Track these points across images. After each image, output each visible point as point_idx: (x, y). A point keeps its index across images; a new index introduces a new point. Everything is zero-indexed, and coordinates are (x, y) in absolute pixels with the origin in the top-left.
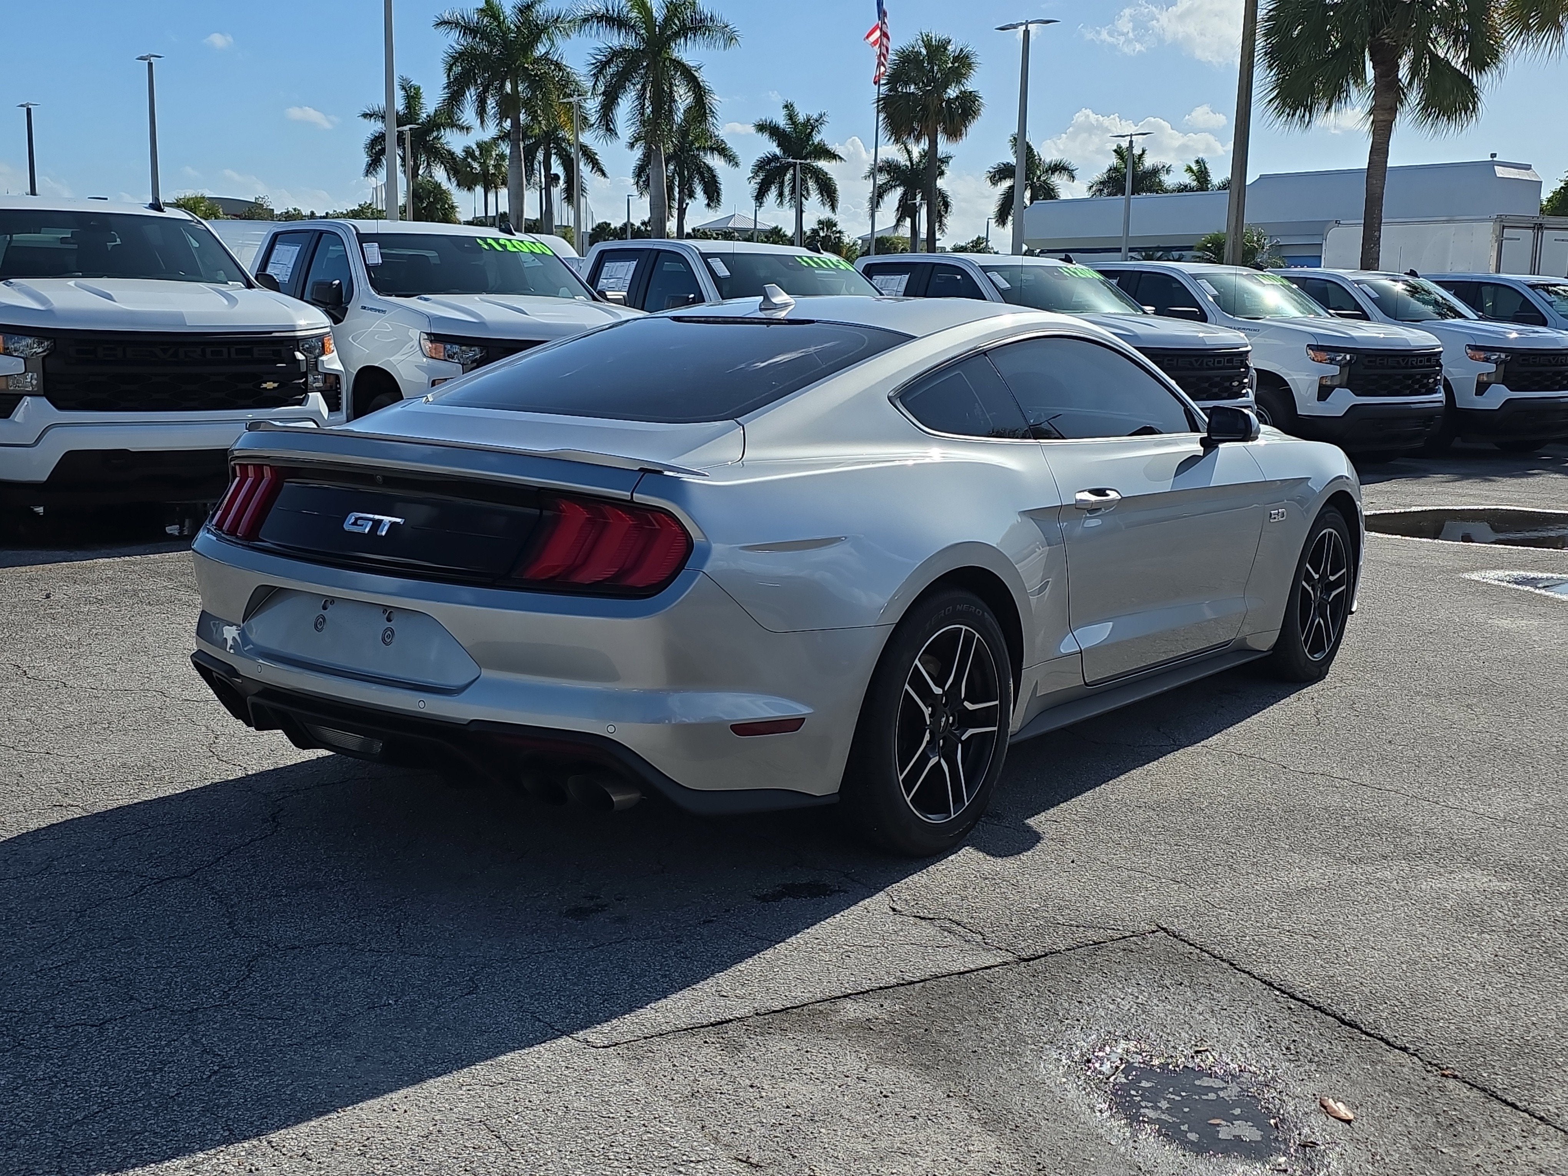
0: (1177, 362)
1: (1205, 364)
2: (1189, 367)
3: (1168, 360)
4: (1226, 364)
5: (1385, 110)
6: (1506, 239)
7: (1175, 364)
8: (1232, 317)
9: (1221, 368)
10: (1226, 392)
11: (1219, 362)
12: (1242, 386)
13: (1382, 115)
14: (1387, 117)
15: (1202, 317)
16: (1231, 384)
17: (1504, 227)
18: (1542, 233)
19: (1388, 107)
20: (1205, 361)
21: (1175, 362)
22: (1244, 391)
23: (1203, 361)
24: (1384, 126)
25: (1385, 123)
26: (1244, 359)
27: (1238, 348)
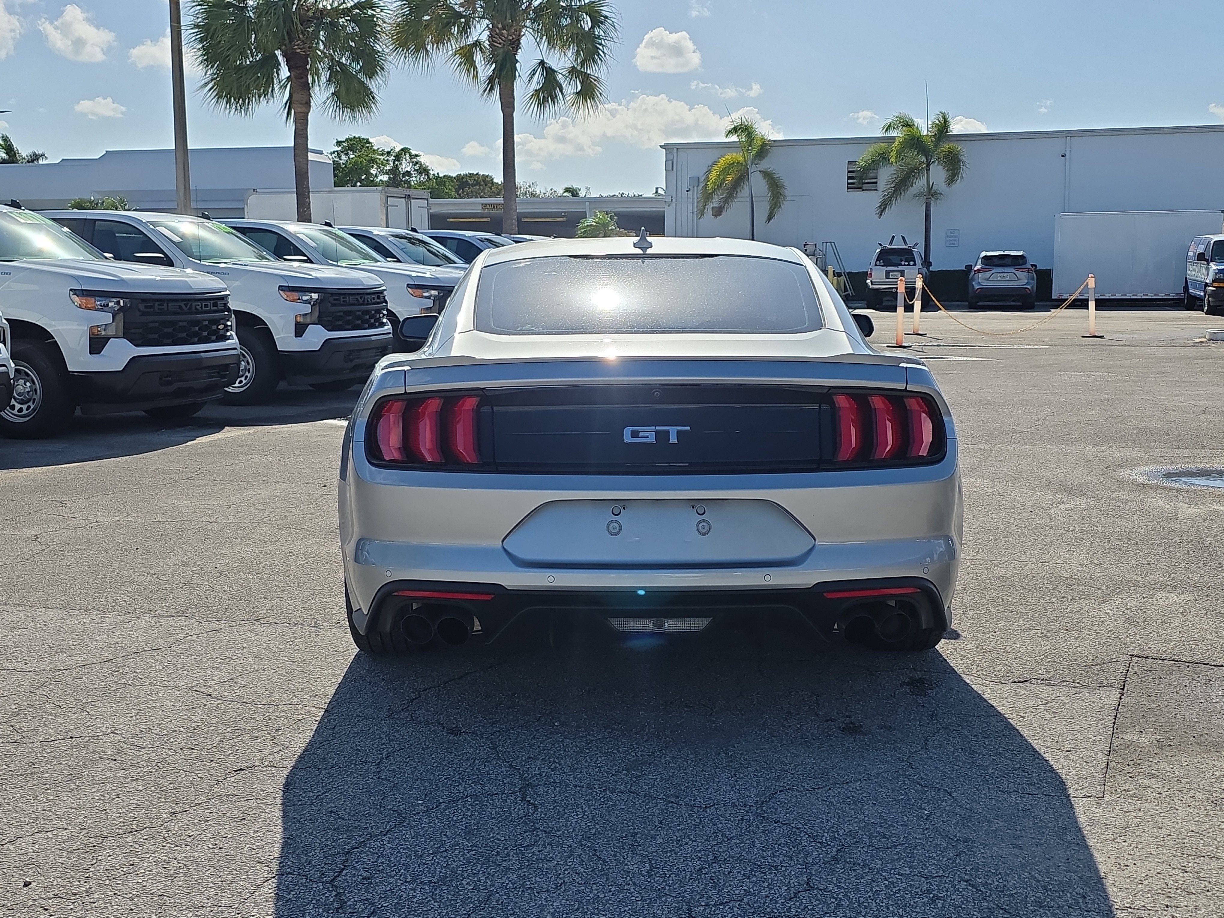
0: (168, 307)
1: (194, 308)
2: (179, 310)
3: (159, 305)
4: (212, 308)
5: (301, 104)
6: (390, 206)
7: (166, 309)
8: (199, 262)
9: (206, 312)
10: (214, 335)
11: (206, 306)
12: (226, 328)
13: (301, 108)
14: (304, 109)
15: (168, 262)
16: (217, 327)
17: (387, 197)
18: (411, 202)
19: (304, 102)
20: (194, 304)
21: (165, 307)
22: (228, 334)
23: (191, 304)
24: (303, 116)
25: (303, 114)
26: (226, 302)
27: (220, 292)
